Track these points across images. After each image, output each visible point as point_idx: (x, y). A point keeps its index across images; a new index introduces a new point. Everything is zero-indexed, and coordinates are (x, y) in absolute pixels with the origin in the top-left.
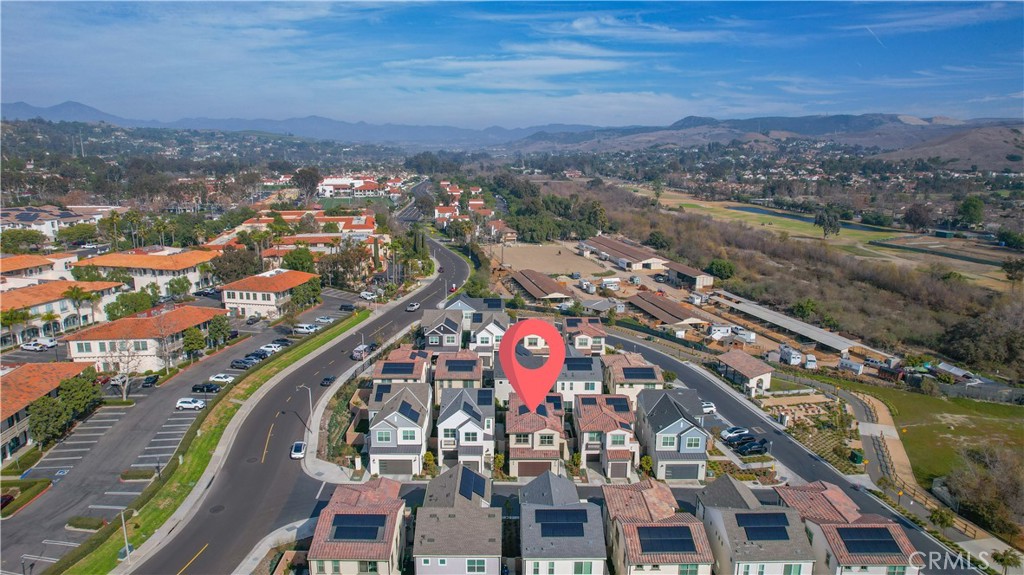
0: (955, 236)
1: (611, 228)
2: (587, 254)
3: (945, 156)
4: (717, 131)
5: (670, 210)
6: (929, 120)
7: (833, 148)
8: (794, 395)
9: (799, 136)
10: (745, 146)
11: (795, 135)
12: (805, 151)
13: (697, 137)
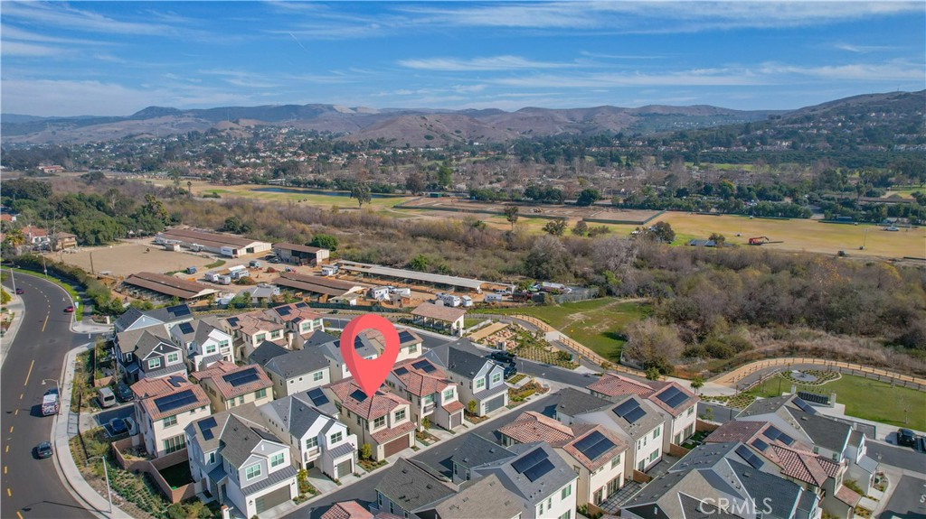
0: (443, 196)
1: (173, 220)
2: (177, 248)
3: (388, 137)
4: (183, 121)
5: (205, 196)
6: (355, 109)
7: (295, 132)
8: (483, 327)
9: (264, 124)
10: (223, 134)
11: (260, 123)
12: (275, 136)
13: (168, 127)
